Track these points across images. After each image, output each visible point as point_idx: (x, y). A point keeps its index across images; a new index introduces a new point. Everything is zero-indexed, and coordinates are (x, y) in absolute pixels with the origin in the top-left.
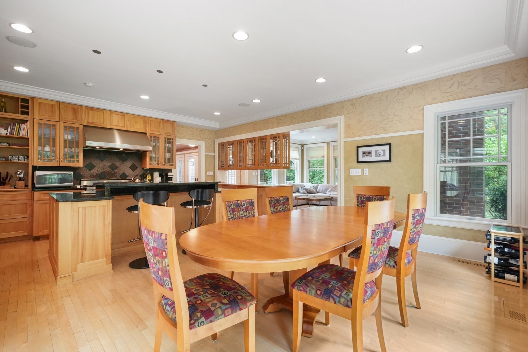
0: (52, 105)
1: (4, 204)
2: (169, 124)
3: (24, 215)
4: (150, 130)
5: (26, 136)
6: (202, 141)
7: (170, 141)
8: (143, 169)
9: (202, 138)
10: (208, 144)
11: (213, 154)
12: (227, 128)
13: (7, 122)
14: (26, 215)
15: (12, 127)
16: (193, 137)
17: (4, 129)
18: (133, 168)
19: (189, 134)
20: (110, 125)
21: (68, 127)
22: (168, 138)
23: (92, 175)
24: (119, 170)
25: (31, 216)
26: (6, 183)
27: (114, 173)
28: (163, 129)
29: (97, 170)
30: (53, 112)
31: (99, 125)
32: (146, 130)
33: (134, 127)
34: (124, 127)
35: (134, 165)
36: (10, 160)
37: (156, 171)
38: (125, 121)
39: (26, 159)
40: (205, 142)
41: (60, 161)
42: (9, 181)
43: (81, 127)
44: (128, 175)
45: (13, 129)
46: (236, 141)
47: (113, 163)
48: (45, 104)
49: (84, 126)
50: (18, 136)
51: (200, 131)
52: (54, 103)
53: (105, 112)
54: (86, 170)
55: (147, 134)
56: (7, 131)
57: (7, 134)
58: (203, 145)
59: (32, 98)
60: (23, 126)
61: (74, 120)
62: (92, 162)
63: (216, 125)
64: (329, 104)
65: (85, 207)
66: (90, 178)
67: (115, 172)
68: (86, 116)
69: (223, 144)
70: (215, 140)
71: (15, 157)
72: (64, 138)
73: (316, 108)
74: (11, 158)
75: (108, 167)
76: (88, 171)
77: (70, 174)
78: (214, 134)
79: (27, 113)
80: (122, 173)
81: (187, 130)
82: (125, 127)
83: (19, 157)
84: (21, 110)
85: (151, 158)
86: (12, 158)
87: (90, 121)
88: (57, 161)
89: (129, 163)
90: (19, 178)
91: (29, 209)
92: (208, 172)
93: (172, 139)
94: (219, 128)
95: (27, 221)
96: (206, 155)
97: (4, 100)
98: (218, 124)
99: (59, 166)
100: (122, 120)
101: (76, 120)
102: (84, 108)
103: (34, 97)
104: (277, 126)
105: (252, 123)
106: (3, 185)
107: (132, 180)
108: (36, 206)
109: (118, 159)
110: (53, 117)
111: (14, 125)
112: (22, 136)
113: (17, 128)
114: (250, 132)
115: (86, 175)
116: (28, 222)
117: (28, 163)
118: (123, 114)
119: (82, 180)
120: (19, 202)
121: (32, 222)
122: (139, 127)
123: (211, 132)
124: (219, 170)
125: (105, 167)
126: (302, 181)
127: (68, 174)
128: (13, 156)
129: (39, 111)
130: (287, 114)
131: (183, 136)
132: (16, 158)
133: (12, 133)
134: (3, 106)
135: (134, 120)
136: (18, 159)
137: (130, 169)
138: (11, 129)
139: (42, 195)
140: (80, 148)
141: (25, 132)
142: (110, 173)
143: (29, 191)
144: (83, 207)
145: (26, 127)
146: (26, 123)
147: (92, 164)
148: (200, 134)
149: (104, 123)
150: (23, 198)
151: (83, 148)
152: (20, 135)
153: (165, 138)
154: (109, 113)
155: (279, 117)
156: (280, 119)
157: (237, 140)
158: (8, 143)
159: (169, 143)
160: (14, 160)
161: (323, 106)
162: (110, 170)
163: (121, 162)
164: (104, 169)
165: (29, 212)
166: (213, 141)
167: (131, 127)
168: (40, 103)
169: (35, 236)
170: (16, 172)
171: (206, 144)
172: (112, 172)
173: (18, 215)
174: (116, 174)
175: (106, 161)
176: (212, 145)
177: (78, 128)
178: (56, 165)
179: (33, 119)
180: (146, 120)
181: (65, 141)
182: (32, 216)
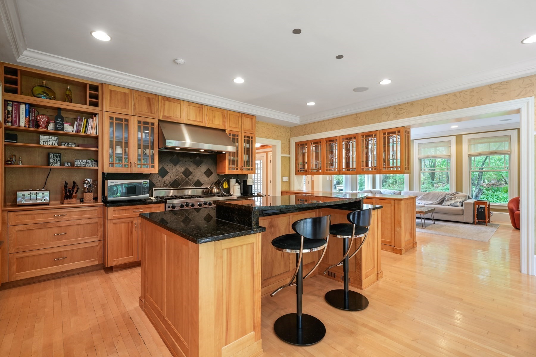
0: (125, 93)
1: (71, 224)
2: (249, 118)
3: (93, 238)
4: (229, 127)
5: (95, 134)
6: (277, 139)
7: (249, 140)
8: (218, 175)
9: (277, 136)
10: (283, 144)
11: (288, 156)
12: (309, 124)
13: (72, 116)
14: (97, 237)
15: (79, 122)
16: (269, 135)
17: (69, 125)
18: (208, 173)
19: (265, 132)
20: (188, 119)
21: (142, 123)
22: (247, 136)
23: (164, 183)
24: (193, 177)
25: (102, 239)
26: (73, 196)
27: (188, 181)
28: (242, 125)
29: (170, 177)
30: (126, 103)
31: (175, 120)
32: (225, 126)
33: (212, 122)
34: (202, 122)
35: (208, 170)
36: (76, 165)
37: (233, 177)
38: (204, 115)
39: (94, 164)
40: (280, 141)
41: (134, 166)
42: (76, 193)
43: (156, 123)
44: (202, 182)
45: (80, 125)
46: (324, 139)
47: (187, 168)
48: (116, 92)
49: (160, 121)
50: (86, 134)
51: (275, 128)
52: (127, 91)
53: (182, 103)
54: (159, 177)
55: (226, 132)
56: (73, 128)
57: (73, 131)
58: (278, 143)
59: (102, 84)
60: (91, 120)
61: (148, 113)
62: (165, 167)
63: (295, 120)
64: (502, 82)
65: (230, 249)
66: (163, 187)
67: (188, 179)
68: (162, 107)
69: (302, 143)
70: (291, 138)
71: (82, 162)
72: (138, 137)
73: (473, 89)
74: (77, 162)
75: (182, 173)
76: (160, 178)
77: (146, 183)
78: (289, 132)
79: (96, 105)
80: (196, 180)
81: (263, 126)
82: (204, 122)
83: (86, 161)
84: (89, 100)
85: (230, 161)
86: (80, 163)
87: (166, 114)
88: (131, 167)
89: (203, 168)
90: (86, 189)
91: (101, 230)
92: (283, 177)
93: (252, 138)
94: (299, 123)
95: (97, 246)
96: (281, 156)
97: (70, 87)
98: (299, 119)
99: (132, 173)
100: (200, 114)
101: (151, 113)
102: (160, 97)
103: (104, 83)
104: (395, 118)
105: (351, 115)
106: (69, 199)
107: (208, 188)
108: (110, 226)
109: (192, 163)
110: (125, 109)
111: (81, 120)
112: (90, 134)
113: (84, 123)
114: (348, 127)
115: (158, 184)
116: (99, 247)
117: (98, 170)
118: (200, 106)
119: (155, 190)
120: (88, 221)
121: (104, 247)
122: (217, 123)
123: (286, 129)
124: (296, 174)
125: (178, 173)
126: (374, 186)
127: (144, 183)
128: (80, 161)
129: (110, 101)
130: (415, 101)
131: (259, 134)
132: (84, 163)
133: (78, 130)
134: (68, 95)
135: (212, 113)
136: (86, 165)
137: (205, 175)
138: (78, 125)
139: (117, 212)
140: (155, 149)
141: (93, 129)
142: (184, 180)
143: (100, 206)
144: (227, 249)
145: (94, 122)
146: (94, 118)
147: (165, 169)
148: (275, 131)
149: (181, 117)
150: (93, 215)
151: (159, 149)
152: (88, 133)
153: (245, 137)
154: (186, 104)
155: (399, 105)
156: (402, 109)
157: (326, 138)
158: (74, 144)
159: (248, 142)
160: (81, 166)
161: (488, 85)
162: (183, 176)
163: (195, 166)
164: (177, 175)
165: (100, 233)
166: (288, 140)
167: (209, 122)
168: (111, 91)
169: (108, 267)
170: (84, 182)
171: (281, 144)
172: (186, 179)
173: (88, 239)
174: (190, 181)
175: (179, 165)
176: (288, 144)
177: (152, 124)
178: (129, 172)
179: (103, 111)
180: (225, 113)
181: (139, 140)
182: (104, 239)
